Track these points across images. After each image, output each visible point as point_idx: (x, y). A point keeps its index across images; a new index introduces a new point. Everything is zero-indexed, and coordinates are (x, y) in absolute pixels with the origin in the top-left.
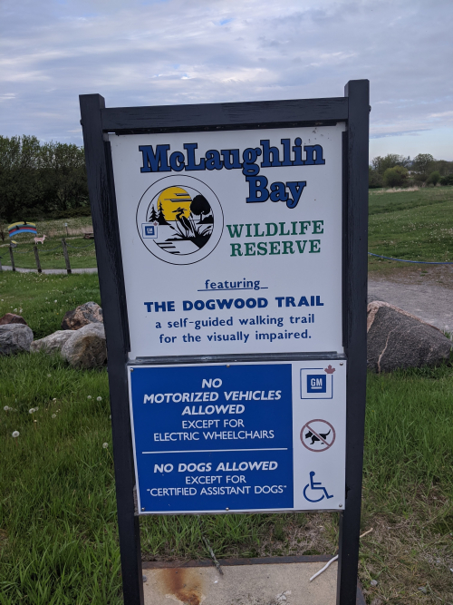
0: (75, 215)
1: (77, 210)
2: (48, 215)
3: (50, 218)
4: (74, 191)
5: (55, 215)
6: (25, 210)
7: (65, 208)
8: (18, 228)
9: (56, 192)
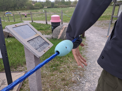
0: (21, 10)
1: (21, 9)
2: (15, 10)
3: (15, 11)
4: (21, 5)
5: (16, 10)
6: (10, 9)
7: (19, 8)
8: (7, 12)
9: (17, 5)
